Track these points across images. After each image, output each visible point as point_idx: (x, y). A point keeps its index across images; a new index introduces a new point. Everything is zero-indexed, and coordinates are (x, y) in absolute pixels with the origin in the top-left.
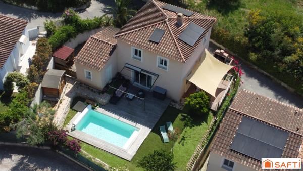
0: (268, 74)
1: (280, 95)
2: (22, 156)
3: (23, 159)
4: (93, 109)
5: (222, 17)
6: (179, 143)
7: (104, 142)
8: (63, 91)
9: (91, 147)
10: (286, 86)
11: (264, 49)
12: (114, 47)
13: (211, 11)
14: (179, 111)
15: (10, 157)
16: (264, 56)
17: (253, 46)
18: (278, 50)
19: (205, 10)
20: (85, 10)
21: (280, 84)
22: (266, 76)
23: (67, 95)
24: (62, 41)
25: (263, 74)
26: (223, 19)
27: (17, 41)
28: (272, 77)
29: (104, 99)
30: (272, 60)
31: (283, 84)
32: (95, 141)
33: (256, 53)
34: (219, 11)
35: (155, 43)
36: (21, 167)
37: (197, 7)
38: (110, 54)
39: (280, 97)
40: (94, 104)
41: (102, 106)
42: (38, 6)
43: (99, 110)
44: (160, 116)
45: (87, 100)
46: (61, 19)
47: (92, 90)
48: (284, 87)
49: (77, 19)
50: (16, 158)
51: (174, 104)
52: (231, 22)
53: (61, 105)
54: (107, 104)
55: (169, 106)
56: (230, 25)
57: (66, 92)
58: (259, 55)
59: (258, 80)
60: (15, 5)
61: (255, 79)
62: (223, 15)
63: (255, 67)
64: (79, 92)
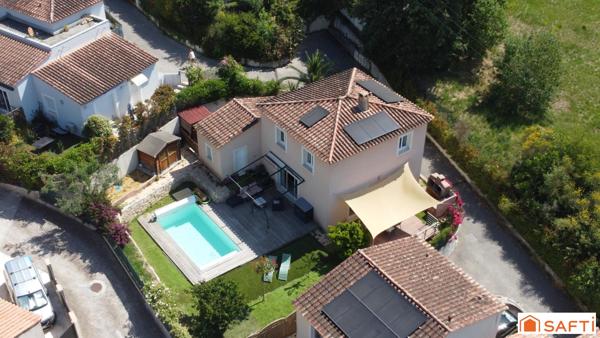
0: (528, 245)
1: (531, 284)
2: (57, 227)
3: (56, 231)
4: (198, 203)
5: (489, 130)
6: (286, 289)
7: (179, 249)
8: (171, 167)
9: (158, 252)
10: (552, 273)
11: (530, 196)
12: (256, 121)
13: (474, 117)
14: (320, 246)
15: (42, 223)
16: (526, 210)
17: (513, 188)
18: (551, 204)
19: (464, 112)
20: (274, 69)
21: (544, 267)
22: (524, 247)
23: (172, 174)
24: (200, 98)
25: (519, 241)
26: (488, 134)
27: (128, 80)
28: (533, 251)
29: (218, 194)
30: (537, 220)
31: (547, 268)
32: (169, 245)
33: (512, 200)
34: (489, 120)
35: (306, 126)
36: (47, 240)
37: (453, 104)
38: (244, 129)
39: (529, 287)
40: (202, 196)
41: (212, 203)
42: (204, 48)
43: (206, 207)
44: (284, 242)
45: (197, 189)
46: (215, 69)
47: (211, 177)
48: (549, 275)
49: (235, 74)
50: (49, 227)
51: (318, 232)
52: (499, 141)
53: (155, 183)
54: (220, 203)
55: (309, 235)
56: (495, 145)
57: (174, 170)
58: (515, 204)
59: (504, 249)
60: (176, 40)
61: (500, 244)
62: (491, 127)
63: (510, 226)
64: (192, 174)
